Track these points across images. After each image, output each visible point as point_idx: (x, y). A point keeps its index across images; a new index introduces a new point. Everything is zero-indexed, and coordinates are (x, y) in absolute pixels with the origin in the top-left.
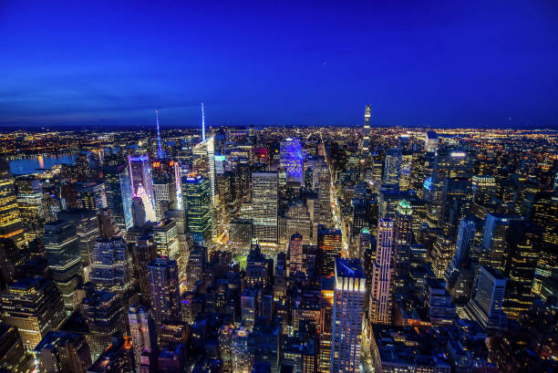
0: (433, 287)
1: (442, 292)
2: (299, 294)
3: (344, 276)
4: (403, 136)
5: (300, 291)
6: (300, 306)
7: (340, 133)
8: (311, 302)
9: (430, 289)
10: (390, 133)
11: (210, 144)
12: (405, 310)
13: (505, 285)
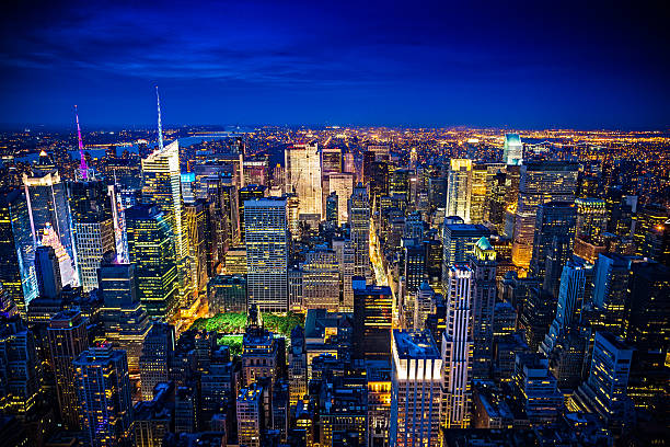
0: (529, 367)
1: (543, 373)
2: (330, 390)
3: (409, 358)
4: (471, 141)
5: (330, 386)
6: (333, 409)
7: (375, 137)
8: (348, 402)
9: (526, 370)
10: (449, 137)
11: (171, 154)
12: (491, 404)
13: (630, 359)
